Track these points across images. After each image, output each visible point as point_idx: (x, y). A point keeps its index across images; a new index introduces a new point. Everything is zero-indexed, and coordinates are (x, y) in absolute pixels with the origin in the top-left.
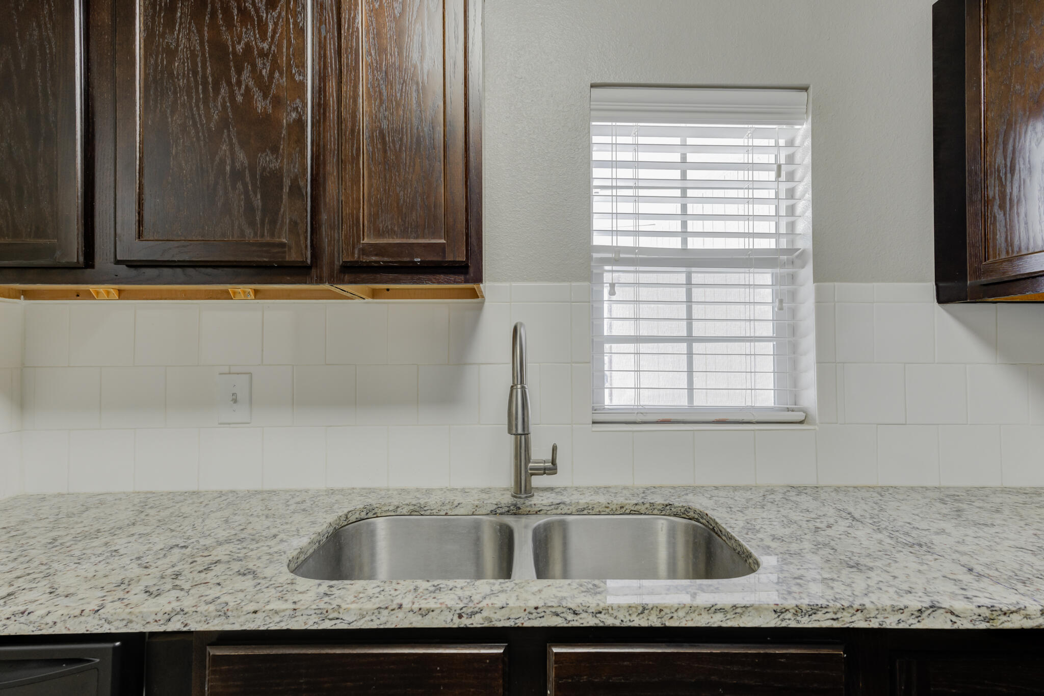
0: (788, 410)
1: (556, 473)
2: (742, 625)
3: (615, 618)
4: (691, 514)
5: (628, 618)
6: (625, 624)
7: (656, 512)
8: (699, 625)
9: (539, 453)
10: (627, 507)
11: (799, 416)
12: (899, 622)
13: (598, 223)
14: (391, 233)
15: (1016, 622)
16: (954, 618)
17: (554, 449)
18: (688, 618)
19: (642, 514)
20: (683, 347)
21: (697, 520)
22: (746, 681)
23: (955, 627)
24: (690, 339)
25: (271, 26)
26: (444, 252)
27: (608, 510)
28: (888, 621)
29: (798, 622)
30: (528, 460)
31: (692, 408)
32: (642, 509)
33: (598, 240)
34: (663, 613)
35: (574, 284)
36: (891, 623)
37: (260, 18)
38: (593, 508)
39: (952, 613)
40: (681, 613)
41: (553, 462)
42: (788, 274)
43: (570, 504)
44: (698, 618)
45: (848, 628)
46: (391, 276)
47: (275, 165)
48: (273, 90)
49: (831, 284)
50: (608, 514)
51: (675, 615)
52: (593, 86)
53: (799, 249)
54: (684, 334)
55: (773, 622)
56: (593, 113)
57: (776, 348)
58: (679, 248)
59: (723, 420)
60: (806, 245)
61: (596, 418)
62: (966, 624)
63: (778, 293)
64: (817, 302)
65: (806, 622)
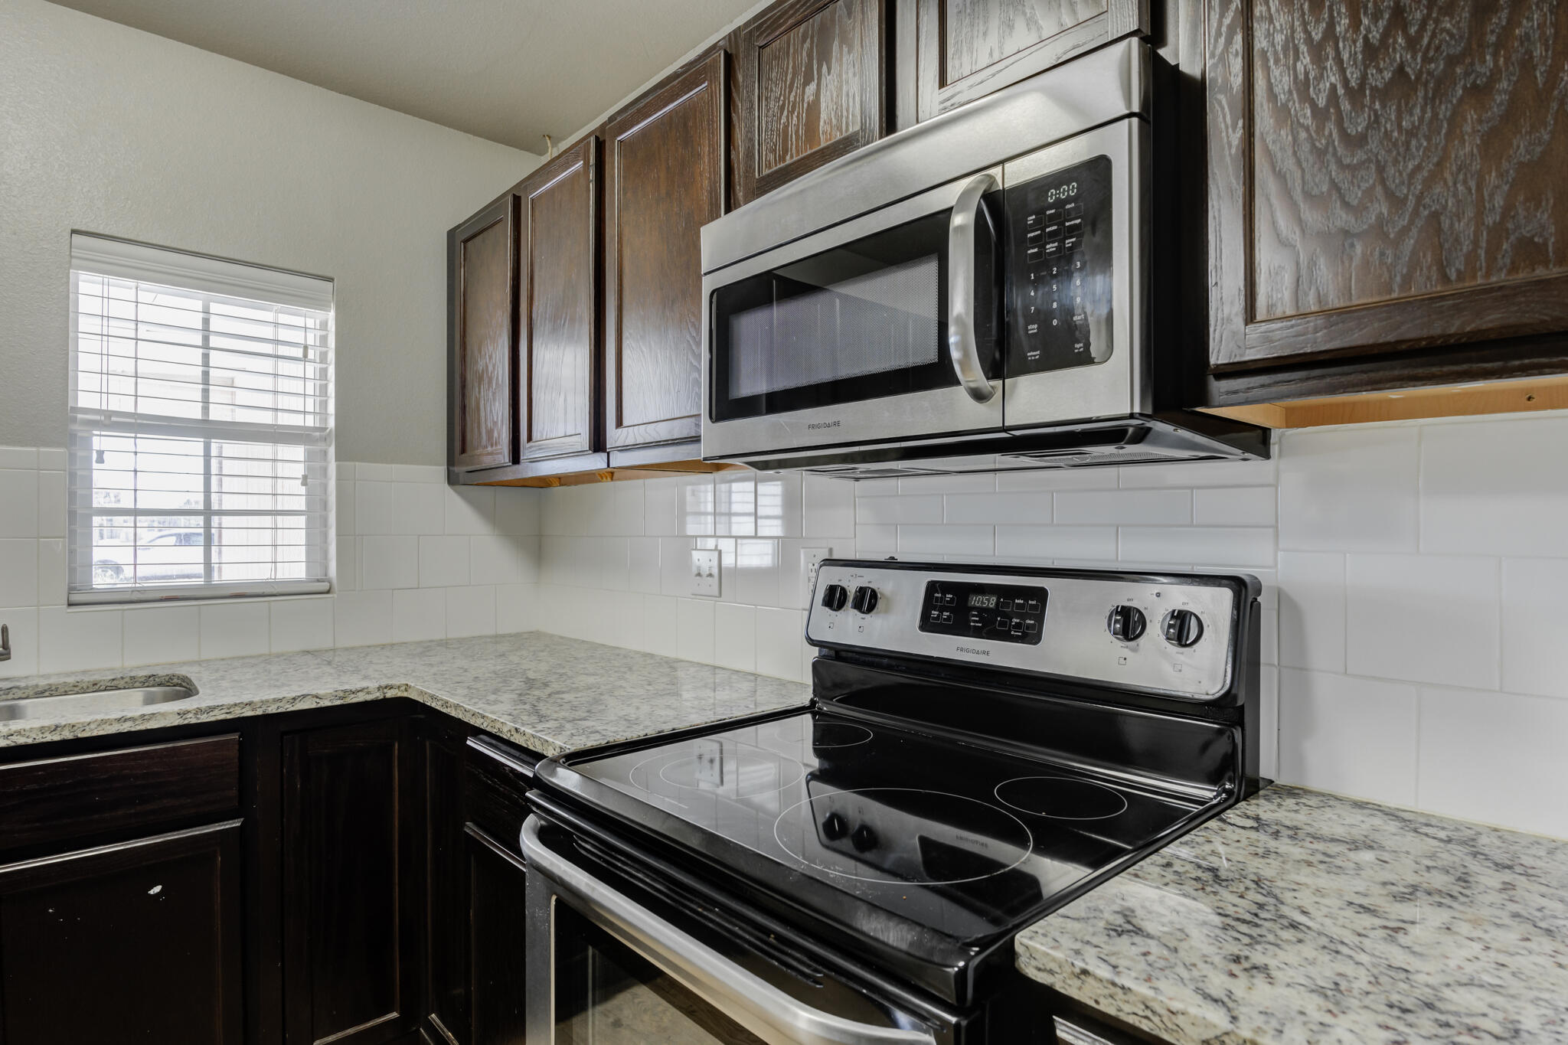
0: (318, 581)
1: (9, 658)
2: (149, 728)
3: (28, 737)
4: (175, 681)
5: (41, 736)
6: (37, 741)
7: (137, 684)
8: (110, 732)
10: (101, 683)
11: (325, 586)
12: (278, 708)
13: (85, 382)
15: (361, 697)
16: (318, 700)
17: (6, 631)
18: (100, 728)
19: (120, 689)
20: (200, 520)
21: (181, 686)
22: (156, 769)
23: (319, 706)
24: (208, 512)
27: (76, 689)
28: (270, 709)
29: (198, 719)
31: (209, 585)
32: (121, 683)
33: (85, 401)
34: (75, 728)
35: (42, 449)
36: (273, 709)
38: (57, 689)
39: (317, 697)
40: (92, 726)
41: (5, 645)
42: (321, 451)
43: (26, 688)
44: (109, 727)
45: (239, 718)
49: (352, 463)
50: (78, 693)
51: (87, 728)
52: (73, 232)
53: (327, 429)
54: (201, 507)
55: (177, 721)
56: (74, 261)
57: (308, 522)
58: (199, 416)
59: (240, 594)
60: (331, 423)
61: (75, 598)
62: (326, 703)
63: (308, 469)
64: (338, 479)
65: (204, 718)
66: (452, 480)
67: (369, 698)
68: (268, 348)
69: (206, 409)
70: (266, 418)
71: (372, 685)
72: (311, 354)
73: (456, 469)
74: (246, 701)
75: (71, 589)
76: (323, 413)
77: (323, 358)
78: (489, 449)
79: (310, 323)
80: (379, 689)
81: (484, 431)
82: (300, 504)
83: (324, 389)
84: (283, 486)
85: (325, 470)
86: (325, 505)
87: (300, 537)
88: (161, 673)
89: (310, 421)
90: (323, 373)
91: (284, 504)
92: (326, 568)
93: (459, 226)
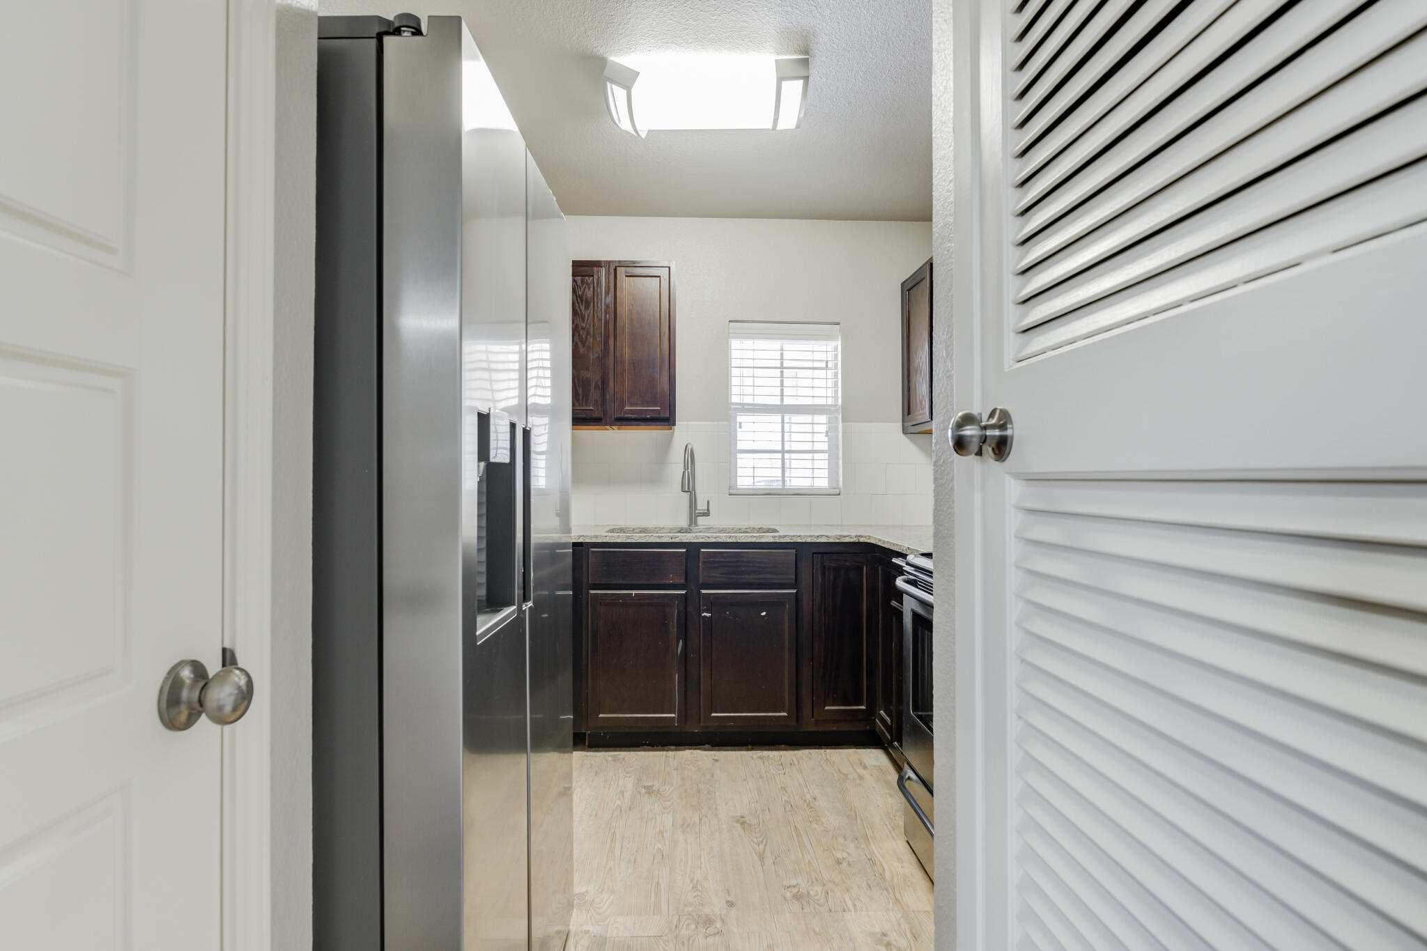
0: (834, 488)
1: (709, 515)
2: (762, 541)
3: (721, 539)
4: (770, 530)
7: (755, 531)
8: (748, 541)
9: (701, 506)
10: (742, 529)
13: (735, 390)
14: (636, 405)
17: (708, 502)
18: (745, 539)
20: (779, 456)
24: (783, 452)
25: (586, 317)
26: (659, 413)
30: (696, 509)
31: (783, 488)
32: (749, 530)
33: (735, 399)
34: (737, 538)
35: (719, 423)
36: (809, 540)
37: (582, 314)
41: (708, 510)
42: (835, 417)
43: (716, 528)
44: (748, 539)
46: (636, 423)
47: (588, 376)
48: (587, 343)
49: (850, 423)
51: (741, 538)
52: (730, 321)
53: (837, 405)
54: (780, 448)
55: (771, 540)
56: (731, 335)
57: (829, 456)
58: (779, 403)
59: (797, 494)
60: (840, 402)
61: (732, 492)
62: (831, 540)
63: (829, 427)
64: (843, 433)
65: (782, 540)
66: (905, 431)
67: (851, 540)
68: (810, 364)
69: (782, 400)
70: (808, 401)
71: (853, 534)
72: (830, 365)
73: (906, 424)
74: (798, 534)
75: (730, 488)
76: (836, 398)
77: (836, 367)
78: (921, 412)
79: (829, 348)
80: (856, 536)
81: (918, 401)
82: (825, 447)
83: (836, 383)
84: (817, 437)
85: (837, 428)
86: (837, 447)
87: (825, 464)
88: (764, 527)
89: (830, 401)
90: (836, 375)
91: (817, 447)
92: (838, 481)
93: (907, 280)
